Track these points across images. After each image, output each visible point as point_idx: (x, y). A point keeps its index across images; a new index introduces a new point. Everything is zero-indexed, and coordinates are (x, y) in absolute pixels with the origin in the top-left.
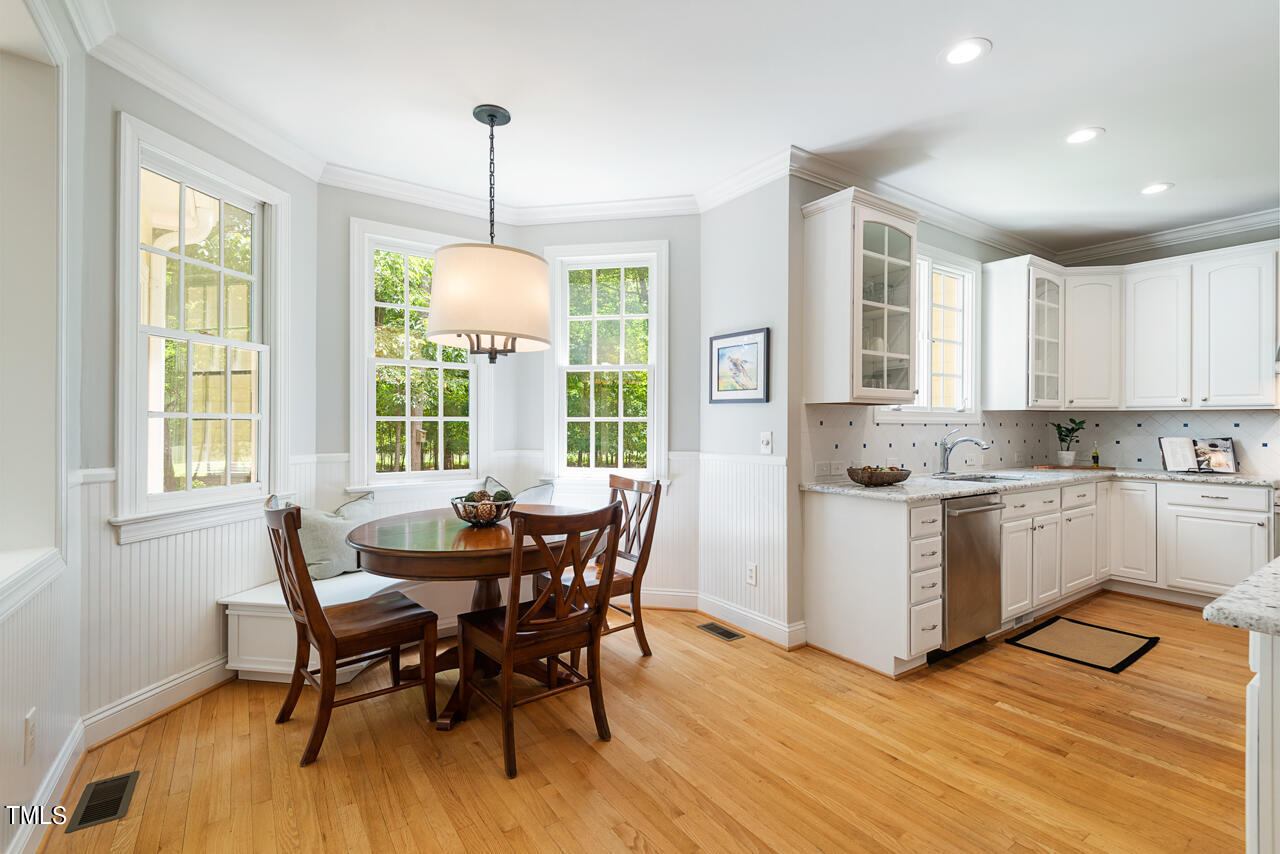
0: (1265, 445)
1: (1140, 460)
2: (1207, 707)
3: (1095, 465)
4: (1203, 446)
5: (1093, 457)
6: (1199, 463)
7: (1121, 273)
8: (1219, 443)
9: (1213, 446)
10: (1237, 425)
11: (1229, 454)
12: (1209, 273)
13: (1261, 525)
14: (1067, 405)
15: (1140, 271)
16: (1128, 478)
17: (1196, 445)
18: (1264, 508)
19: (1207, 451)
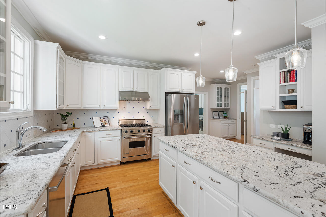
0: (114, 118)
1: (85, 124)
5: (73, 125)
7: (82, 63)
8: (105, 118)
9: (104, 119)
10: (108, 113)
11: (107, 121)
12: (105, 70)
13: (119, 140)
14: (66, 107)
15: (87, 64)
16: (87, 132)
17: (100, 119)
18: (119, 135)
19: (103, 120)
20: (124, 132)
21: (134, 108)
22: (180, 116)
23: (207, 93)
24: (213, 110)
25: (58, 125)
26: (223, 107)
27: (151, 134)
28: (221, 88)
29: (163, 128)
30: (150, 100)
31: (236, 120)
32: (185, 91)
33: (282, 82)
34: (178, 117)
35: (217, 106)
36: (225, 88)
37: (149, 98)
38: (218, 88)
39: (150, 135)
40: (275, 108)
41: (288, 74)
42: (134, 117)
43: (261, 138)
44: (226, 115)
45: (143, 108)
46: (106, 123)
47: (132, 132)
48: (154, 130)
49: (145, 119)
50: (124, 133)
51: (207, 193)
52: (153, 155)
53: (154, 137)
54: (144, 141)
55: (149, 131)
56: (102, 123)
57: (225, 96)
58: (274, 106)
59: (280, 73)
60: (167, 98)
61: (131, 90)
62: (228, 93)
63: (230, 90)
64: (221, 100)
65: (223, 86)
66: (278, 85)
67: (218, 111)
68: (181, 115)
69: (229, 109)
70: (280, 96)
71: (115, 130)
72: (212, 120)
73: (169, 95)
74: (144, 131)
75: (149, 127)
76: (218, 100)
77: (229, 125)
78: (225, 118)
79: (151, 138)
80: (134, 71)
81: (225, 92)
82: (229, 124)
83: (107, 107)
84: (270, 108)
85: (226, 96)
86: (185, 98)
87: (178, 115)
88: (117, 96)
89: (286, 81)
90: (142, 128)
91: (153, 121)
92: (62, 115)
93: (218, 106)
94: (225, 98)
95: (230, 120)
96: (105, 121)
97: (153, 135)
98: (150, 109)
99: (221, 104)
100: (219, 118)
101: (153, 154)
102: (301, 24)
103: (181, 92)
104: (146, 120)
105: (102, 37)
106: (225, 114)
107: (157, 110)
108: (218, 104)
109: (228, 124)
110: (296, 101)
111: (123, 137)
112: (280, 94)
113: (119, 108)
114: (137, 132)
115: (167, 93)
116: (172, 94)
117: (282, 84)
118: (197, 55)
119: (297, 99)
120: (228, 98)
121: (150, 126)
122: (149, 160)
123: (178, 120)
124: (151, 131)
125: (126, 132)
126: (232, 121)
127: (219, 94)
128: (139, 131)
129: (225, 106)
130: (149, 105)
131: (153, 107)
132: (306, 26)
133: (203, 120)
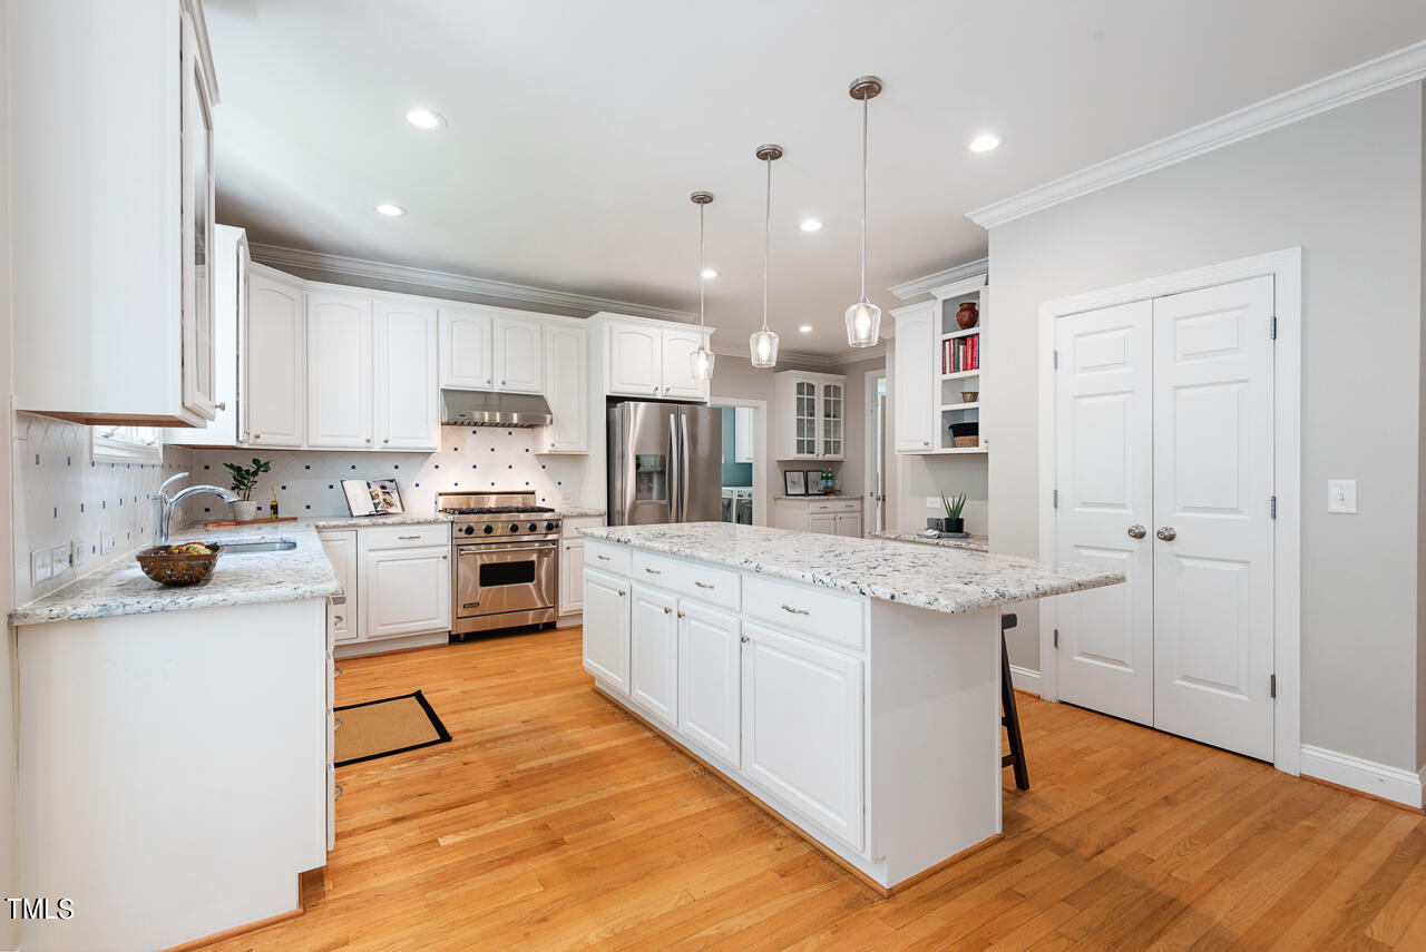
0: (417, 485)
1: (308, 507)
2: (530, 732)
3: (274, 516)
4: (376, 488)
5: (272, 507)
6: (376, 505)
7: (302, 288)
8: (387, 484)
9: (383, 487)
10: (396, 467)
11: (395, 495)
12: (388, 314)
13: (445, 558)
14: (251, 442)
15: (322, 292)
16: (330, 527)
17: (369, 487)
18: (445, 543)
19: (380, 494)
20: (460, 530)
21: (493, 450)
22: (655, 479)
23: (763, 404)
24: (787, 467)
25: (207, 510)
26: (820, 454)
27: (557, 540)
28: (812, 388)
29: (600, 519)
30: (551, 422)
31: (862, 498)
32: (675, 394)
33: (948, 370)
34: (651, 481)
35: (799, 452)
36: (827, 388)
37: (549, 417)
38: (800, 386)
39: (554, 542)
40: (930, 446)
41: (961, 347)
42: (493, 484)
43: (893, 537)
44: (830, 484)
45: (527, 450)
46: (390, 505)
47: (489, 530)
48: (569, 527)
49: (533, 493)
50: (463, 534)
51: (692, 622)
52: (564, 610)
53: (568, 548)
54: (532, 563)
55: (550, 527)
56: (376, 501)
57: (827, 415)
58: (929, 440)
59: (944, 342)
60: (611, 418)
61: (486, 388)
62: (837, 403)
63: (842, 397)
64: (812, 431)
65: (820, 381)
66: (940, 377)
67: (805, 468)
68: (662, 473)
69: (839, 463)
70: (943, 412)
71: (430, 522)
72: (781, 501)
73: (618, 405)
74: (533, 528)
75: (547, 515)
76: (800, 431)
77: (838, 519)
78: (828, 492)
79: (557, 551)
80: (492, 320)
81: (827, 403)
82: (839, 515)
83: (397, 444)
84: (919, 447)
85: (829, 416)
86: (672, 416)
87: (650, 474)
88: (434, 409)
89: (956, 369)
90: (522, 516)
91: (564, 499)
92: (239, 469)
93: (800, 450)
94: (827, 424)
95: (841, 499)
96: (387, 497)
97: (564, 544)
98: (551, 456)
99: (811, 443)
100: (807, 494)
101: (565, 606)
102: (966, 215)
103: (659, 397)
104: (539, 497)
105: (389, 210)
106: (827, 478)
107: (576, 459)
108: (800, 443)
109: (833, 516)
110: (977, 424)
111: (458, 548)
112: (943, 404)
113: (439, 450)
114: (508, 532)
115: (612, 401)
116: (632, 403)
117: (949, 376)
118: (709, 274)
119: (978, 419)
120: (837, 424)
121: (553, 510)
122: (550, 627)
123: (650, 490)
124: (557, 526)
125: (470, 531)
126: (850, 503)
127: (805, 407)
128: (514, 529)
129: (827, 451)
130: (547, 440)
131: (562, 448)
132: (977, 220)
133: (751, 502)
